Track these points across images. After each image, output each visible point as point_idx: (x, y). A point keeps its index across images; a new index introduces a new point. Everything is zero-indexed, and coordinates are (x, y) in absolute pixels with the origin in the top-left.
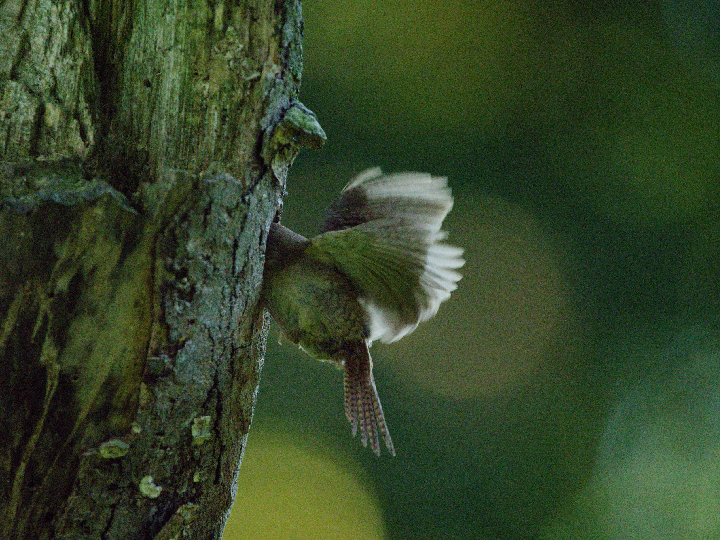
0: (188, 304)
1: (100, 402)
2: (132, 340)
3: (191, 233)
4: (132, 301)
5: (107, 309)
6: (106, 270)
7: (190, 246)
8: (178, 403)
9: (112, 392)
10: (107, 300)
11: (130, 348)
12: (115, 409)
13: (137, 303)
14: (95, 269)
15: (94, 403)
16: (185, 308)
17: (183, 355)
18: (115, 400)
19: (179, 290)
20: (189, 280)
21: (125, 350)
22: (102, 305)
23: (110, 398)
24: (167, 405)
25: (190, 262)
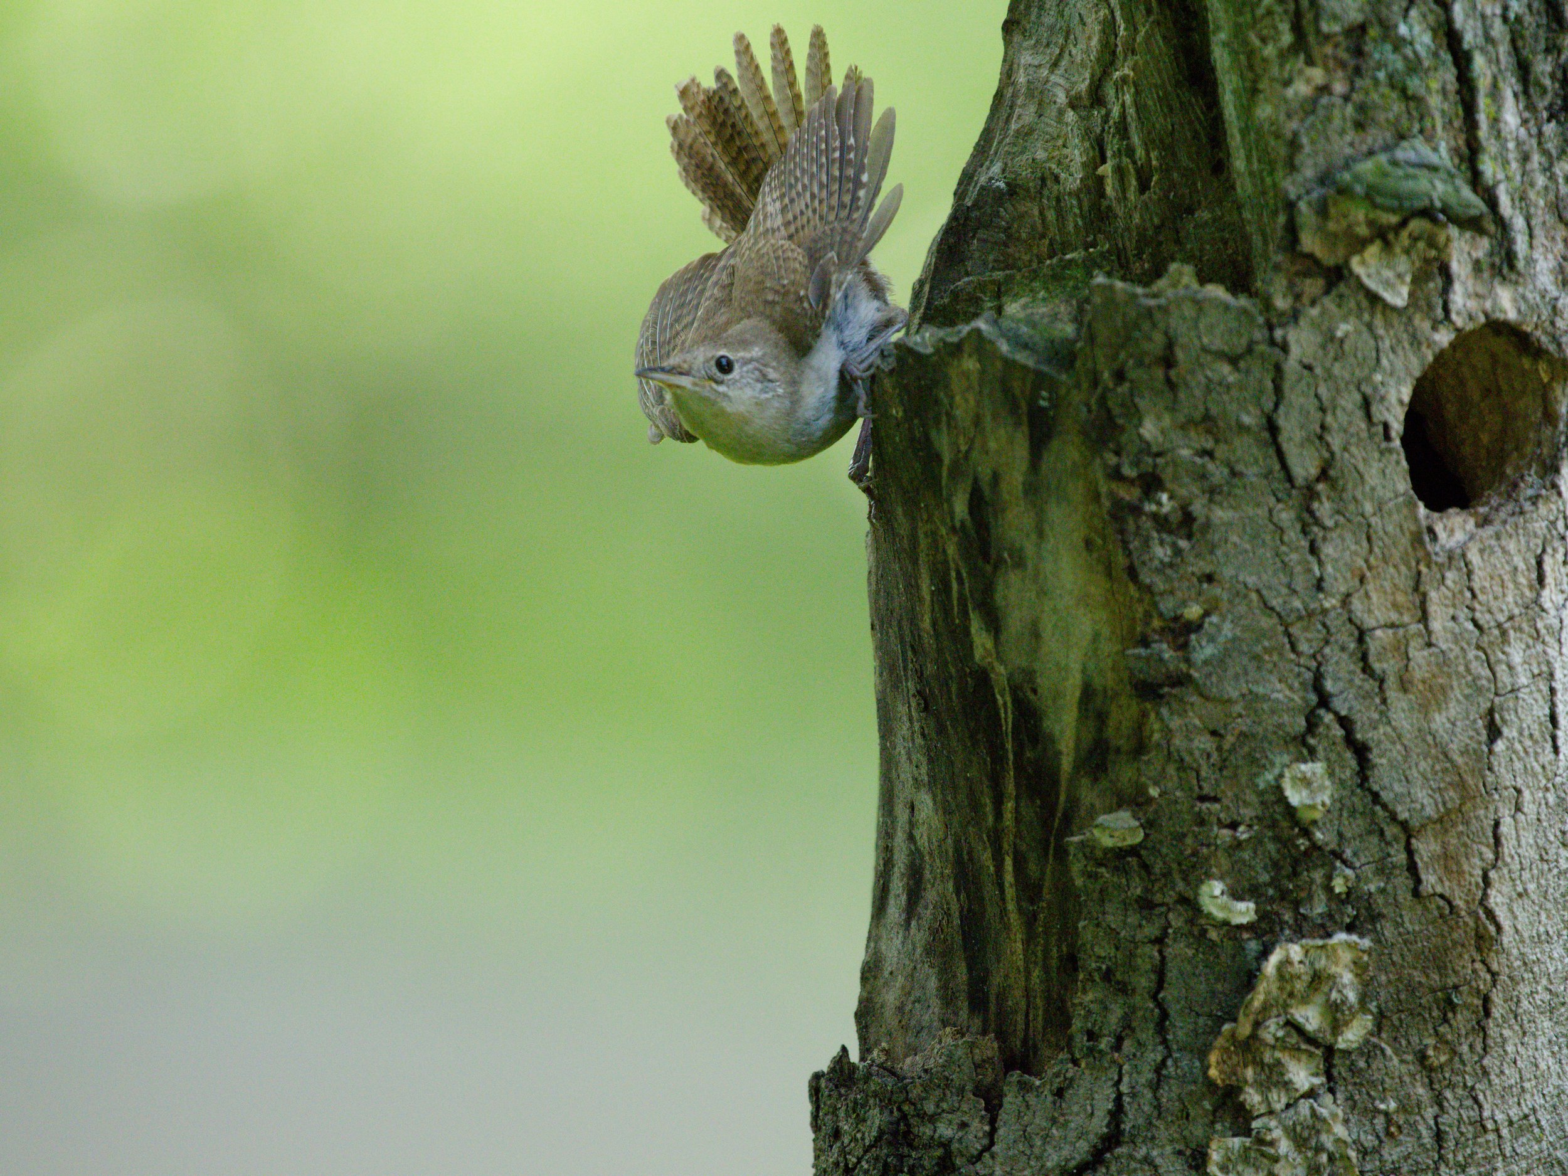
0: (1183, 544)
1: (1088, 737)
2: (1102, 614)
3: (1142, 404)
4: (1078, 537)
5: (1040, 558)
6: (1015, 477)
7: (1149, 430)
8: (1230, 739)
9: (1101, 718)
10: (1034, 537)
11: (1106, 631)
12: (1118, 751)
13: (1088, 544)
14: (996, 478)
15: (1078, 740)
16: (1178, 552)
17: (1204, 643)
18: (1110, 732)
19: (1155, 516)
20: (1171, 498)
21: (1096, 637)
22: (1030, 550)
23: (1100, 730)
24: (1204, 742)
25: (1160, 461)
